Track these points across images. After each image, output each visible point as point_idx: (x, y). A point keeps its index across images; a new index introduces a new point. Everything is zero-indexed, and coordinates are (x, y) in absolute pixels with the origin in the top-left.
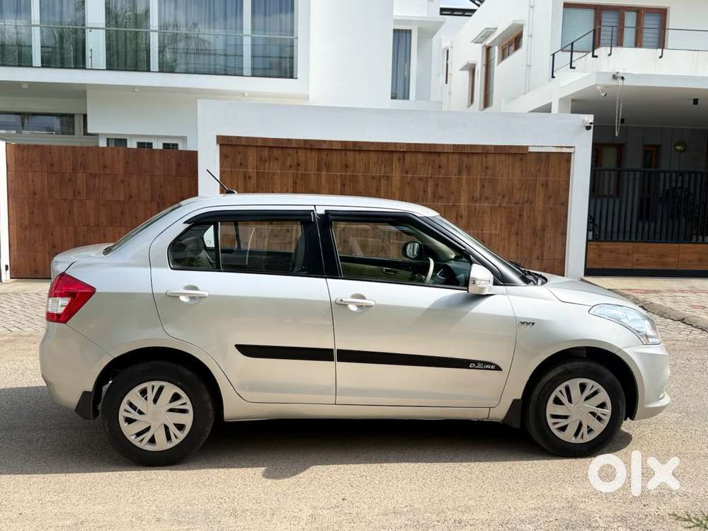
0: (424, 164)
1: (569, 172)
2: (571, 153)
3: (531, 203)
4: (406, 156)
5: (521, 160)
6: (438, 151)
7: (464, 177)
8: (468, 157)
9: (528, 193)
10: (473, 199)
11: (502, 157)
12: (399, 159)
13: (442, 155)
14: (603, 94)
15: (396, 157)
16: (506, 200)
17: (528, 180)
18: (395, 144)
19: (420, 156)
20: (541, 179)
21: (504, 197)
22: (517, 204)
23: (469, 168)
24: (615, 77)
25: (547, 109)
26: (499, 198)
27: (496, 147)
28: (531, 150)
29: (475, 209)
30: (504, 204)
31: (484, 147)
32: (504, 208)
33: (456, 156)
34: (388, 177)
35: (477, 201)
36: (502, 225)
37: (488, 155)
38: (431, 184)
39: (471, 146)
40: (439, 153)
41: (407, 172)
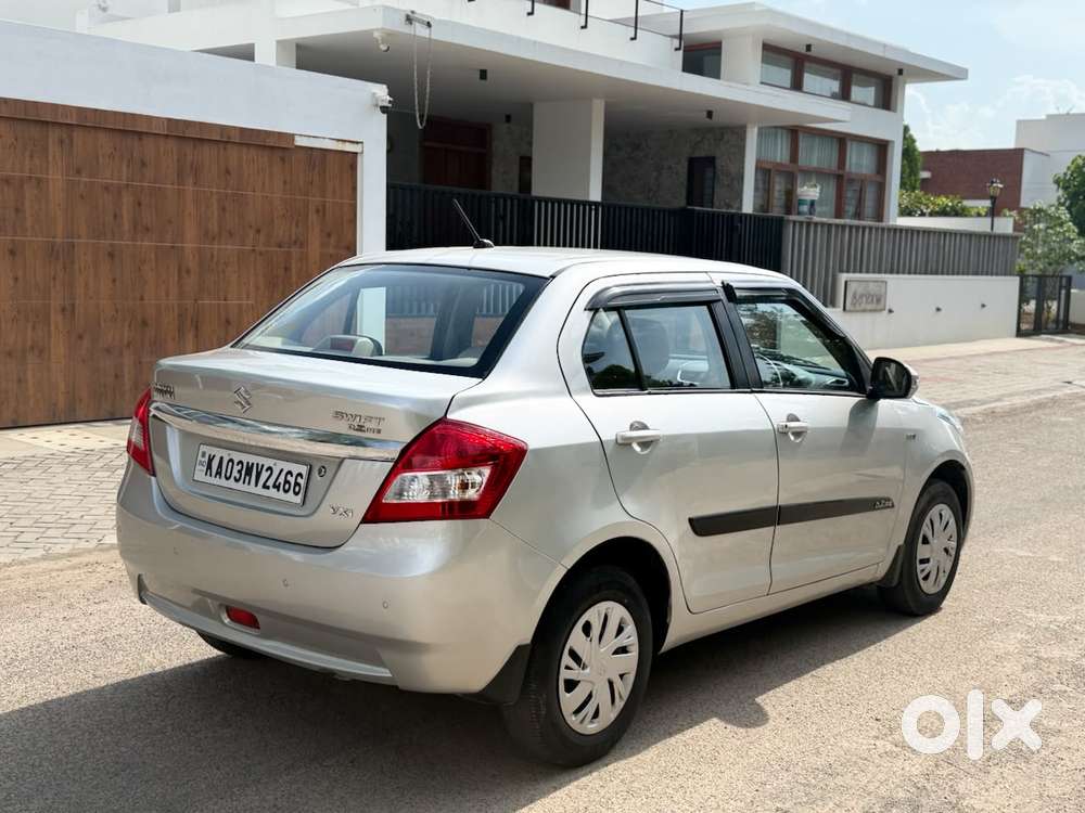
0: (111, 156)
1: (354, 189)
2: (356, 153)
3: (302, 245)
4: (75, 134)
5: (283, 159)
6: (139, 130)
7: (190, 188)
8: (195, 147)
9: (297, 226)
10: (206, 235)
11: (253, 152)
12: (61, 142)
13: (144, 137)
14: (383, 47)
15: (54, 135)
16: (262, 238)
17: (295, 200)
18: (55, 107)
19: (103, 137)
20: (315, 200)
21: (258, 231)
22: (280, 246)
23: (196, 170)
24: (409, 20)
25: (246, 53)
26: (251, 234)
27: (243, 131)
28: (299, 142)
29: (212, 256)
30: (261, 248)
31: (223, 129)
32: (261, 254)
33: (172, 144)
34: (39, 181)
35: (214, 238)
36: (257, 288)
37: (229, 146)
38: (127, 200)
39: (201, 124)
40: (140, 134)
41: (79, 172)
